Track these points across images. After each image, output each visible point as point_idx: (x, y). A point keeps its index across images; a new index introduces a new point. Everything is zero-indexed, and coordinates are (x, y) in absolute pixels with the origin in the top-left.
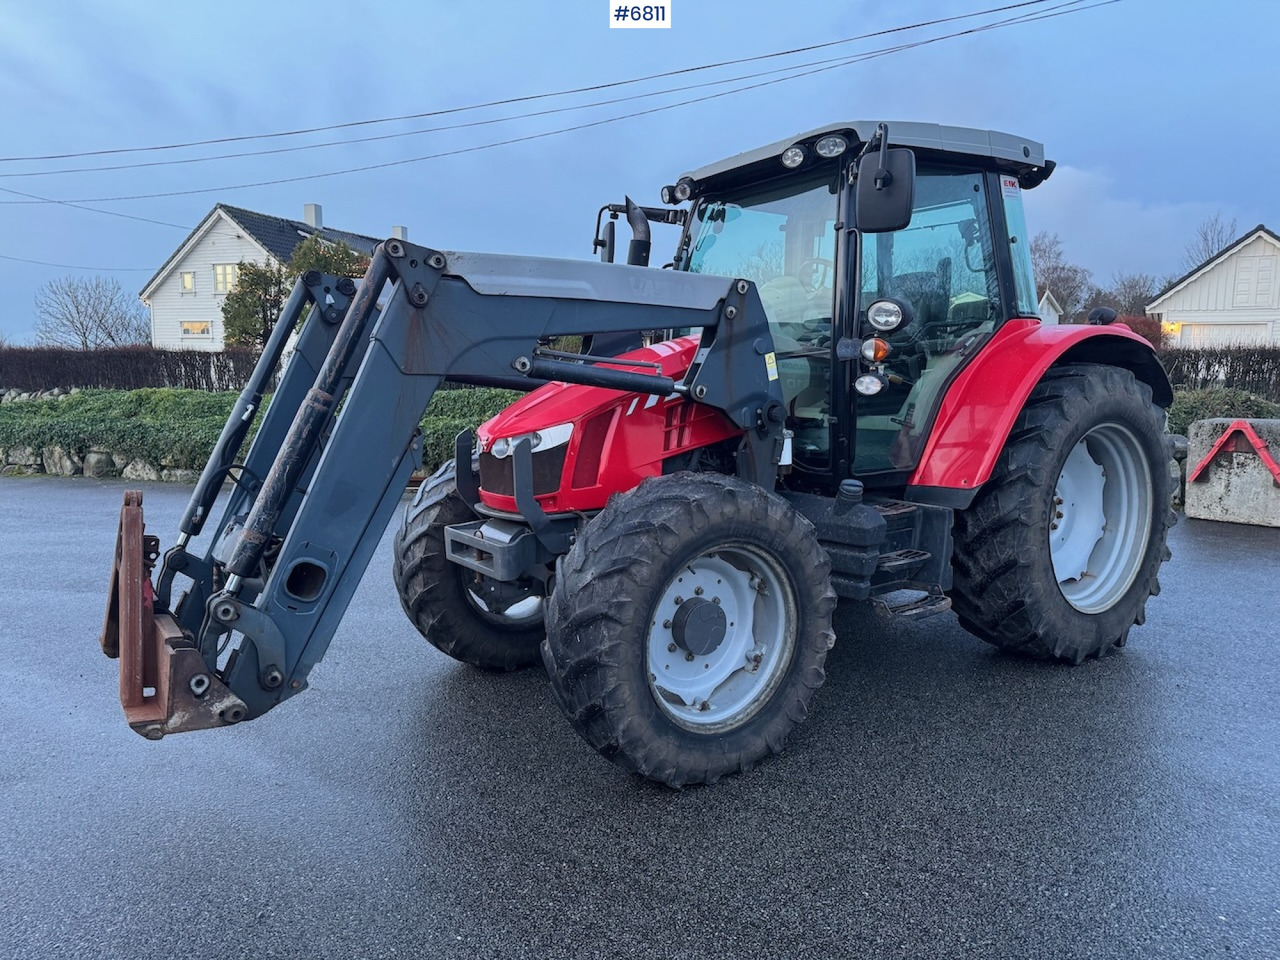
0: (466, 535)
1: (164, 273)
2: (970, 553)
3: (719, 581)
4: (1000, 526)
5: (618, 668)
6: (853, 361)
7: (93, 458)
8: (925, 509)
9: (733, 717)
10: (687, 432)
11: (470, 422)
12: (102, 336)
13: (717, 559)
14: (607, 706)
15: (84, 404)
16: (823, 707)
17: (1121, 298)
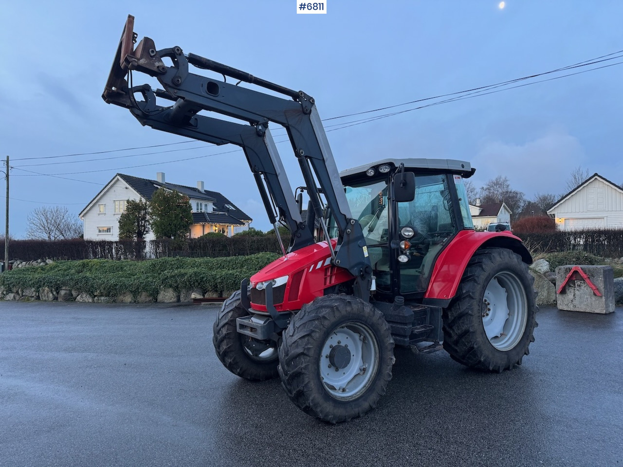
0: (246, 322)
1: (91, 205)
2: (451, 327)
3: (347, 338)
4: (461, 316)
5: (309, 374)
6: (398, 249)
7: (63, 292)
8: (431, 308)
9: (355, 394)
10: (333, 278)
11: (237, 272)
12: (58, 233)
13: (346, 329)
14: (305, 390)
15: (57, 267)
16: (394, 392)
17: (540, 205)
